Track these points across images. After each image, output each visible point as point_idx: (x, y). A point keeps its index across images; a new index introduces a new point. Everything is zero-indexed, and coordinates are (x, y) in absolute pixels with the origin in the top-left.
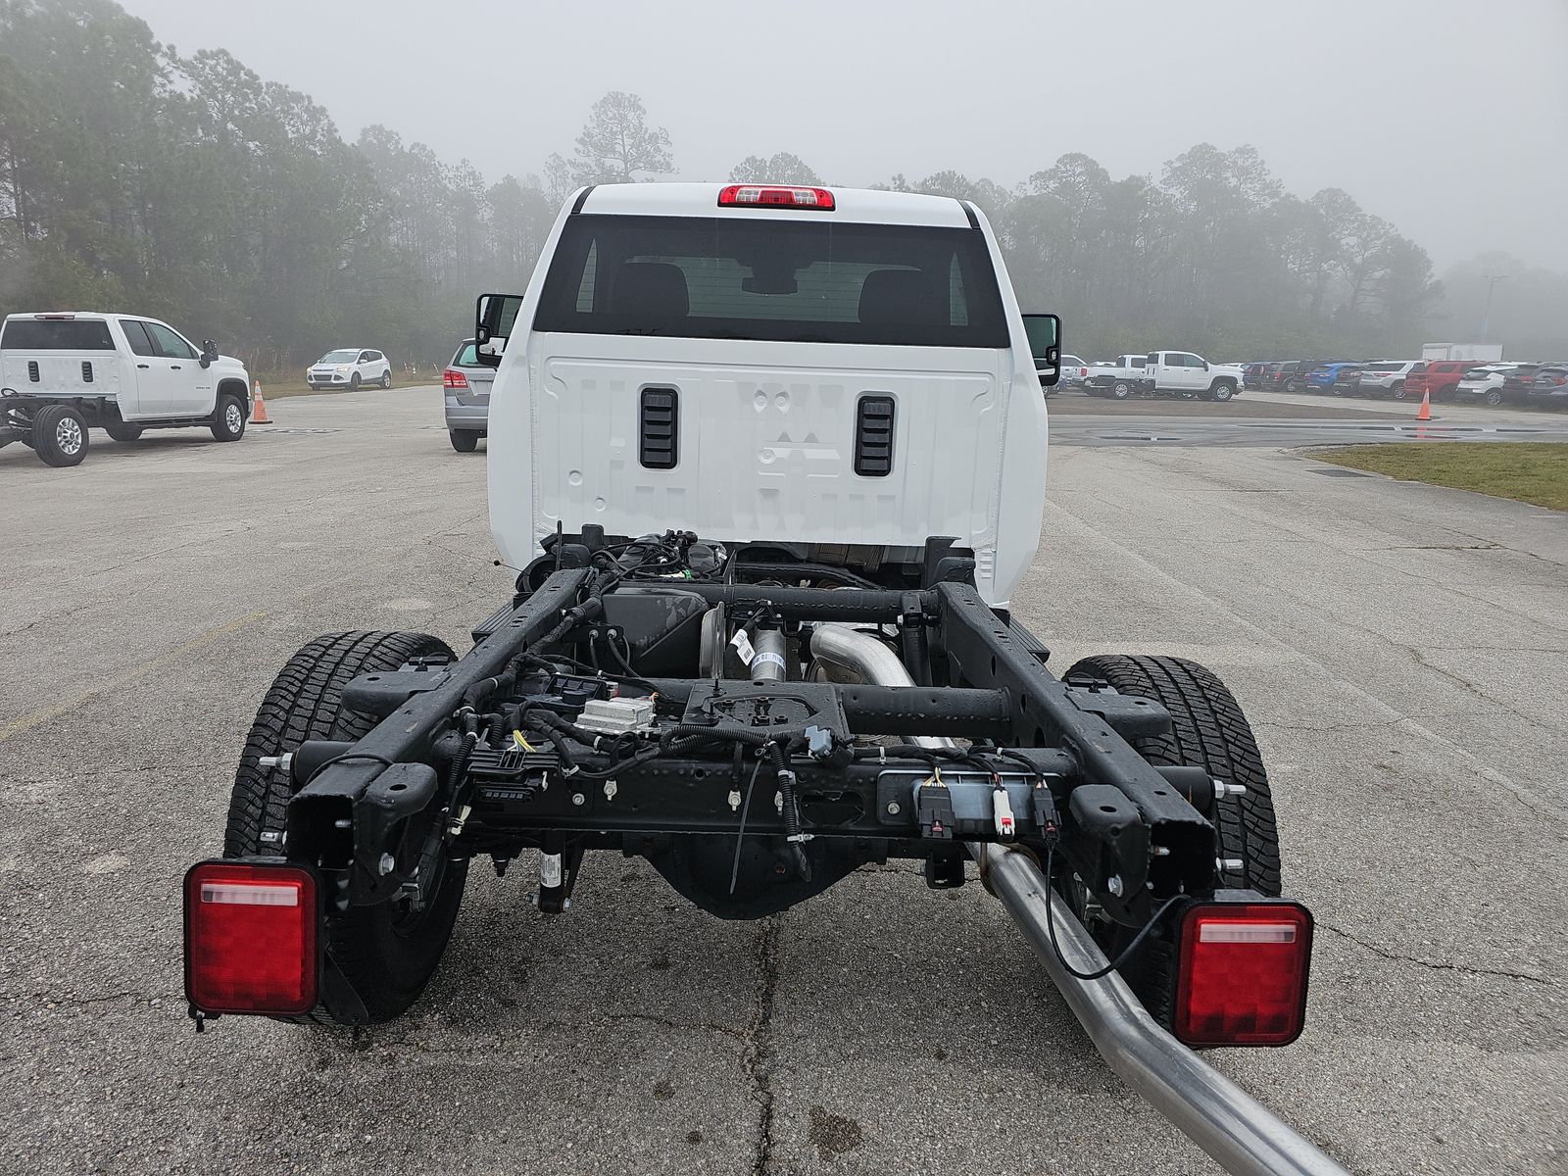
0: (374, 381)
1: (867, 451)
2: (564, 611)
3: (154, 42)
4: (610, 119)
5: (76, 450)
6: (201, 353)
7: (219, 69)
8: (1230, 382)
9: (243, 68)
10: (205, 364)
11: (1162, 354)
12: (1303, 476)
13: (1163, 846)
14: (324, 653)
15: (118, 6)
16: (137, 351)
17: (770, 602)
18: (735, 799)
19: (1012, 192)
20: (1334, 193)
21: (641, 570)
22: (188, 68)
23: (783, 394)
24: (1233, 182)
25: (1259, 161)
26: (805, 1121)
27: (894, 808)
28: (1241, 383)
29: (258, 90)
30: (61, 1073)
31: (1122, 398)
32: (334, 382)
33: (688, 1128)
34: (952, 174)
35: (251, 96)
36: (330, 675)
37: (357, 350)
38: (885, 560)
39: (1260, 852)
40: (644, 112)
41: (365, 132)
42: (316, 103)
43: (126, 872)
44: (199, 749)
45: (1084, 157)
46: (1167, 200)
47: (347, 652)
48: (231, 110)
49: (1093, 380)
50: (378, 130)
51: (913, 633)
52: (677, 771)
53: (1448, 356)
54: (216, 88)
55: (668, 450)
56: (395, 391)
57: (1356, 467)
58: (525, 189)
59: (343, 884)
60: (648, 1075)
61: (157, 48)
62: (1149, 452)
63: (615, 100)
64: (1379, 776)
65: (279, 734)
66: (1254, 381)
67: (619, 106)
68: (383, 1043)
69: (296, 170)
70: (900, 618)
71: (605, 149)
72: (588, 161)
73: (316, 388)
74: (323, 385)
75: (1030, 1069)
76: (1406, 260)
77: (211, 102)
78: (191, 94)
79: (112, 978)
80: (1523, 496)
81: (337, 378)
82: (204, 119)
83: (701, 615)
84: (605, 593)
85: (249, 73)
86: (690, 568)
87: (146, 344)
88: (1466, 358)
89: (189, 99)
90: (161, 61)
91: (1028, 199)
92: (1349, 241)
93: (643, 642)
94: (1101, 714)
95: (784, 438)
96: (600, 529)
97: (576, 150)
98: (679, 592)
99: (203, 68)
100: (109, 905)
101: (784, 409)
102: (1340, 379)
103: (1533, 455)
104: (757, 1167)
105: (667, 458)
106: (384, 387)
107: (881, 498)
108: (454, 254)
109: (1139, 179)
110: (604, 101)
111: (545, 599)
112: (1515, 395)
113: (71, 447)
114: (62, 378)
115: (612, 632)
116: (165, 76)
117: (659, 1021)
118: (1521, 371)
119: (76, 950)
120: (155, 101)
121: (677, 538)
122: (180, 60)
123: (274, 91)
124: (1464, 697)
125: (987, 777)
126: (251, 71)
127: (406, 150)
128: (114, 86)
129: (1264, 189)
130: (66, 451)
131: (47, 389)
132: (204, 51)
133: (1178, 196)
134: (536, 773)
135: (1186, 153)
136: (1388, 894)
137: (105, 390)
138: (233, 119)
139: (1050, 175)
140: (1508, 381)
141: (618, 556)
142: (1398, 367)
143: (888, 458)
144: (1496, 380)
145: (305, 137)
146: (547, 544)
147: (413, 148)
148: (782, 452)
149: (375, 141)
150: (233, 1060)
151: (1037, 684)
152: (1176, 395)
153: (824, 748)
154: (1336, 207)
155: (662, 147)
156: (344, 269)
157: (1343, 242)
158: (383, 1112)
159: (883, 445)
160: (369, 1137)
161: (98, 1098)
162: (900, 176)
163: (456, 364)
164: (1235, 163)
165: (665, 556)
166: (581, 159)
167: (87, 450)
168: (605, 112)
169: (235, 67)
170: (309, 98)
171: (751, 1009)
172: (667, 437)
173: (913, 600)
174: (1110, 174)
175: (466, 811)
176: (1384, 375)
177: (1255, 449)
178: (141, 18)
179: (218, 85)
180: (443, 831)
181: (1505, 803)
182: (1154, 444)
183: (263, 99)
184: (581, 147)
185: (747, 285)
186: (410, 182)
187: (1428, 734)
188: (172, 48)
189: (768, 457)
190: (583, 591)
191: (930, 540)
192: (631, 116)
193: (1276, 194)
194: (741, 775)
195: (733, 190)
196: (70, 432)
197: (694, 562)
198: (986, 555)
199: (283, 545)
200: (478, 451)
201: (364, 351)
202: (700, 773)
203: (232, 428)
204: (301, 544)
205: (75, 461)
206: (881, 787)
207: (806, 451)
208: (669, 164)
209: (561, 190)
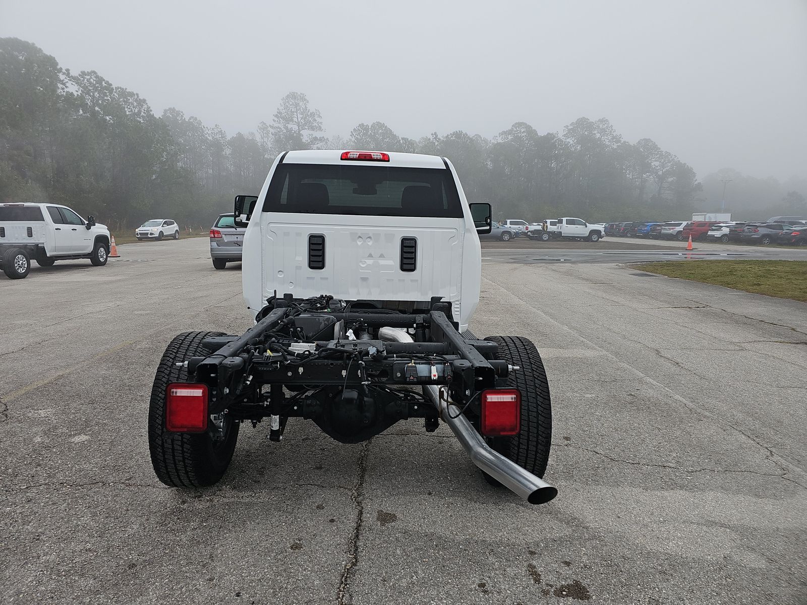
0: (170, 235)
1: (405, 261)
2: (279, 321)
3: (58, 67)
4: (291, 105)
5: (24, 271)
6: (86, 222)
7: (92, 80)
8: (598, 232)
9: (104, 80)
10: (88, 228)
11: (564, 219)
12: (626, 277)
13: (480, 377)
14: (185, 338)
15: (40, 49)
16: (55, 222)
17: (362, 319)
18: (344, 373)
19: (491, 141)
20: (647, 141)
21: (310, 309)
22: (75, 80)
23: (370, 237)
24: (598, 135)
25: (610, 125)
26: (375, 514)
27: (399, 375)
28: (603, 233)
29: (111, 91)
30: (77, 508)
31: (545, 241)
32: (150, 236)
33: (330, 518)
34: (461, 132)
35: (108, 94)
36: (189, 346)
37: (162, 220)
38: (415, 308)
39: (542, 403)
40: (308, 102)
41: (165, 111)
42: (141, 97)
43: (89, 441)
44: (113, 396)
45: (525, 124)
46: (566, 145)
47: (194, 338)
48: (98, 101)
49: (531, 232)
50: (172, 110)
51: (420, 332)
52: (324, 364)
53: (705, 219)
54: (90, 90)
55: (320, 261)
56: (181, 240)
57: (651, 272)
58: (247, 139)
59: (215, 393)
60: (314, 502)
61: (60, 70)
62: (556, 266)
63: (293, 96)
64: (629, 399)
65: (170, 367)
66: (610, 232)
67: (295, 98)
68: (207, 495)
69: (130, 131)
70: (415, 325)
71: (288, 120)
72: (280, 125)
73: (140, 239)
74: (144, 238)
75: (465, 497)
76: (684, 173)
77: (87, 97)
78: (77, 93)
79: (91, 477)
80: (727, 285)
81: (151, 234)
82: (84, 106)
83: (334, 325)
84: (295, 316)
85: (107, 82)
86: (330, 308)
87: (60, 218)
88: (713, 220)
89: (76, 95)
90: (62, 77)
91: (498, 144)
92: (655, 164)
93: (311, 335)
94: (473, 345)
95: (370, 256)
96: (291, 295)
97: (274, 120)
98: (326, 316)
99: (83, 80)
100: (85, 452)
101: (370, 244)
102: (652, 230)
103: (736, 266)
104: (356, 528)
105: (320, 265)
106: (175, 238)
107: (412, 281)
108: (211, 171)
109: (552, 134)
110: (288, 95)
111: (272, 317)
112: (735, 237)
113: (21, 269)
114: (16, 235)
115: (299, 329)
116: (64, 84)
117: (318, 486)
118: (738, 226)
119: (74, 468)
120: (59, 97)
121: (324, 298)
122: (72, 76)
123: (119, 91)
124: (674, 369)
125: (430, 363)
126: (108, 82)
127: (187, 120)
128: (37, 89)
129: (613, 139)
130: (19, 271)
131: (9, 241)
132: (84, 72)
133: (572, 142)
134: (276, 362)
135: (575, 122)
136: (620, 440)
137: (39, 241)
138: (99, 105)
139: (509, 132)
140: (731, 231)
141: (300, 305)
142: (679, 225)
143: (414, 264)
144: (726, 231)
145: (135, 114)
146: (269, 301)
147: (190, 119)
148: (370, 262)
149: (171, 116)
150: (147, 502)
151: (455, 338)
152: (573, 239)
153: (374, 353)
154: (648, 148)
155: (316, 119)
156: (155, 179)
157: (652, 164)
158: (209, 516)
159: (412, 258)
160: (205, 524)
161: (94, 515)
162: (435, 133)
163: (216, 226)
164: (598, 126)
165: (320, 304)
166: (276, 125)
167: (30, 271)
168: (288, 102)
169: (100, 80)
170: (137, 94)
171: (355, 481)
172: (320, 256)
173: (420, 318)
174: (538, 132)
175: (251, 377)
176: (672, 229)
177: (606, 264)
178: (52, 55)
179: (91, 88)
180: (244, 382)
181: (680, 408)
182: (562, 262)
183: (114, 95)
184: (276, 119)
185: (355, 191)
186: (188, 136)
187: (654, 383)
188: (68, 70)
189: (364, 264)
190: (286, 315)
191: (432, 298)
192: (301, 104)
193: (619, 141)
194: (346, 364)
195: (347, 153)
196: (21, 262)
197: (332, 306)
198: (457, 304)
199: (136, 312)
200: (227, 269)
201: (165, 220)
202: (332, 364)
203: (101, 259)
204: (145, 312)
205: (23, 276)
206: (394, 367)
207: (380, 261)
208: (320, 127)
209: (266, 140)
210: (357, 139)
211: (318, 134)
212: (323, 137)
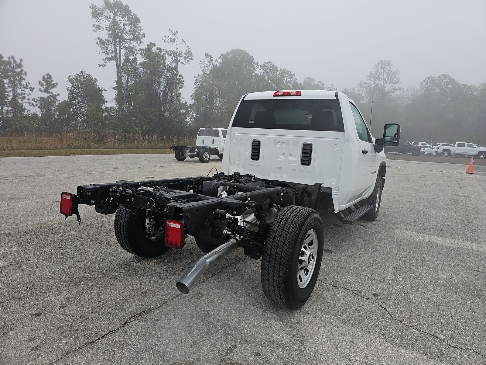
1: (304, 159)
3: (254, 61)
4: (380, 69)
5: (207, 160)
7: (269, 66)
15: (248, 53)
17: (236, 187)
22: (261, 67)
23: (284, 143)
29: (278, 70)
35: (276, 73)
40: (392, 66)
41: (306, 79)
42: (292, 73)
48: (270, 77)
50: (309, 79)
52: (141, 198)
54: (267, 71)
55: (256, 156)
61: (254, 63)
63: (382, 63)
67: (383, 64)
71: (377, 78)
72: (371, 82)
77: (266, 75)
82: (263, 80)
83: (218, 187)
85: (276, 67)
89: (260, 75)
90: (255, 66)
95: (284, 154)
97: (367, 79)
99: (265, 67)
101: (284, 146)
107: (307, 171)
110: (378, 63)
114: (208, 143)
116: (255, 70)
120: (252, 76)
122: (260, 65)
123: (282, 71)
126: (276, 66)
127: (316, 83)
128: (244, 73)
130: (205, 160)
131: (205, 145)
132: (266, 62)
134: (117, 192)
137: (216, 146)
138: (271, 79)
143: (310, 161)
145: (288, 82)
147: (318, 83)
148: (283, 158)
149: (308, 82)
155: (397, 76)
159: (309, 157)
166: (369, 82)
167: (209, 160)
168: (378, 67)
169: (273, 66)
170: (291, 71)
172: (257, 152)
175: (112, 198)
179: (268, 71)
183: (280, 73)
184: (369, 78)
188: (258, 62)
189: (280, 159)
191: (315, 184)
192: (387, 67)
196: (206, 155)
198: (336, 190)
205: (206, 162)
207: (289, 158)
208: (399, 81)
209: (361, 92)
210: (425, 87)
211: (396, 86)
212: (400, 88)
